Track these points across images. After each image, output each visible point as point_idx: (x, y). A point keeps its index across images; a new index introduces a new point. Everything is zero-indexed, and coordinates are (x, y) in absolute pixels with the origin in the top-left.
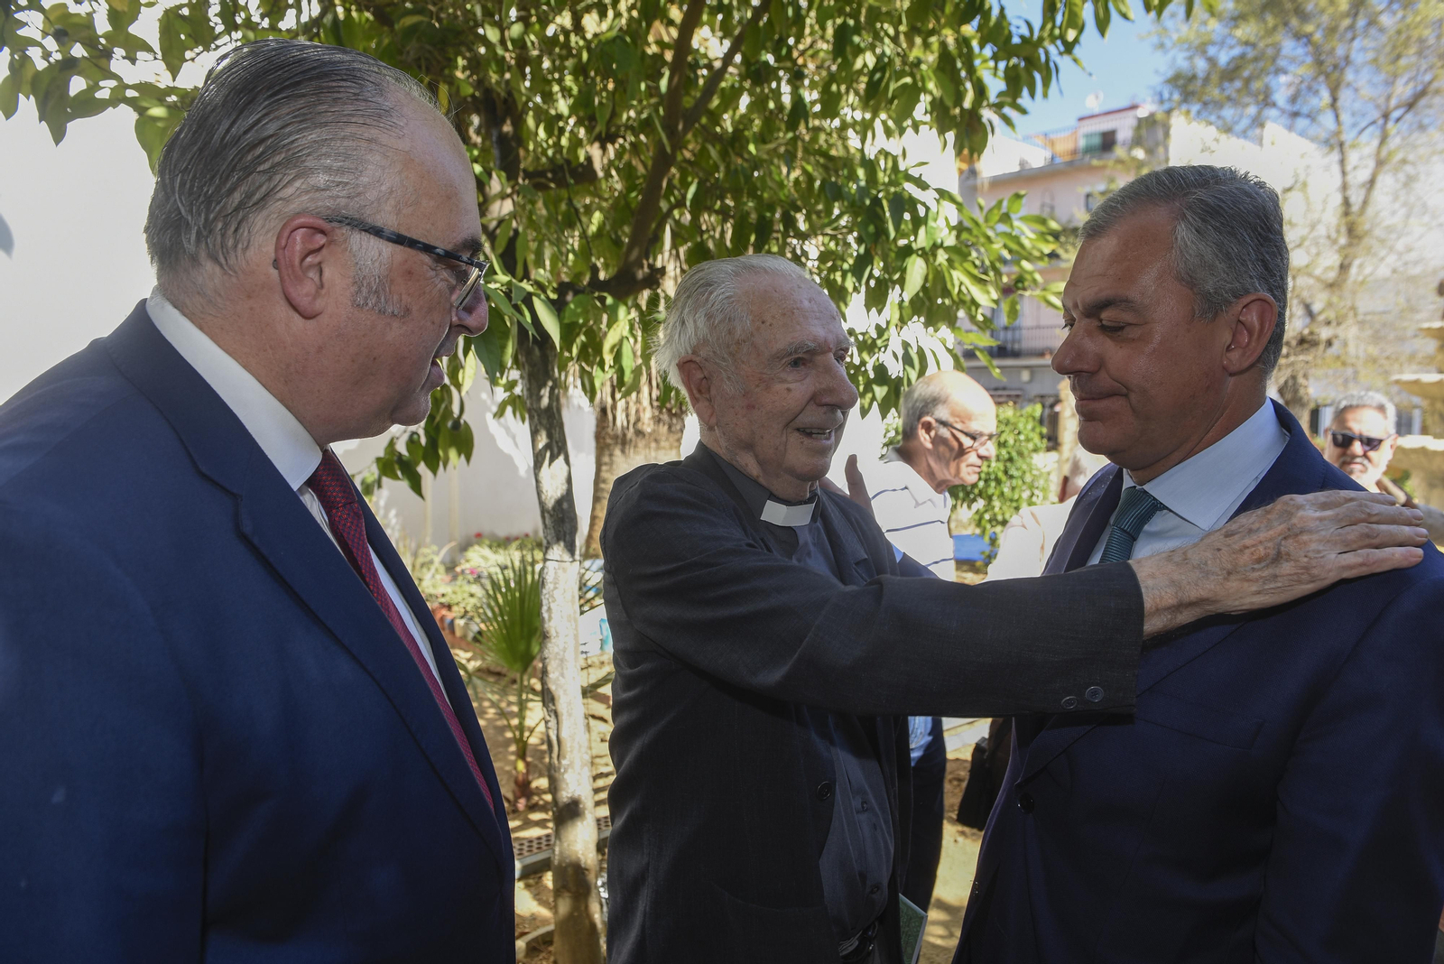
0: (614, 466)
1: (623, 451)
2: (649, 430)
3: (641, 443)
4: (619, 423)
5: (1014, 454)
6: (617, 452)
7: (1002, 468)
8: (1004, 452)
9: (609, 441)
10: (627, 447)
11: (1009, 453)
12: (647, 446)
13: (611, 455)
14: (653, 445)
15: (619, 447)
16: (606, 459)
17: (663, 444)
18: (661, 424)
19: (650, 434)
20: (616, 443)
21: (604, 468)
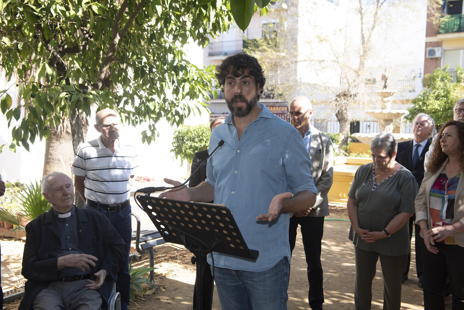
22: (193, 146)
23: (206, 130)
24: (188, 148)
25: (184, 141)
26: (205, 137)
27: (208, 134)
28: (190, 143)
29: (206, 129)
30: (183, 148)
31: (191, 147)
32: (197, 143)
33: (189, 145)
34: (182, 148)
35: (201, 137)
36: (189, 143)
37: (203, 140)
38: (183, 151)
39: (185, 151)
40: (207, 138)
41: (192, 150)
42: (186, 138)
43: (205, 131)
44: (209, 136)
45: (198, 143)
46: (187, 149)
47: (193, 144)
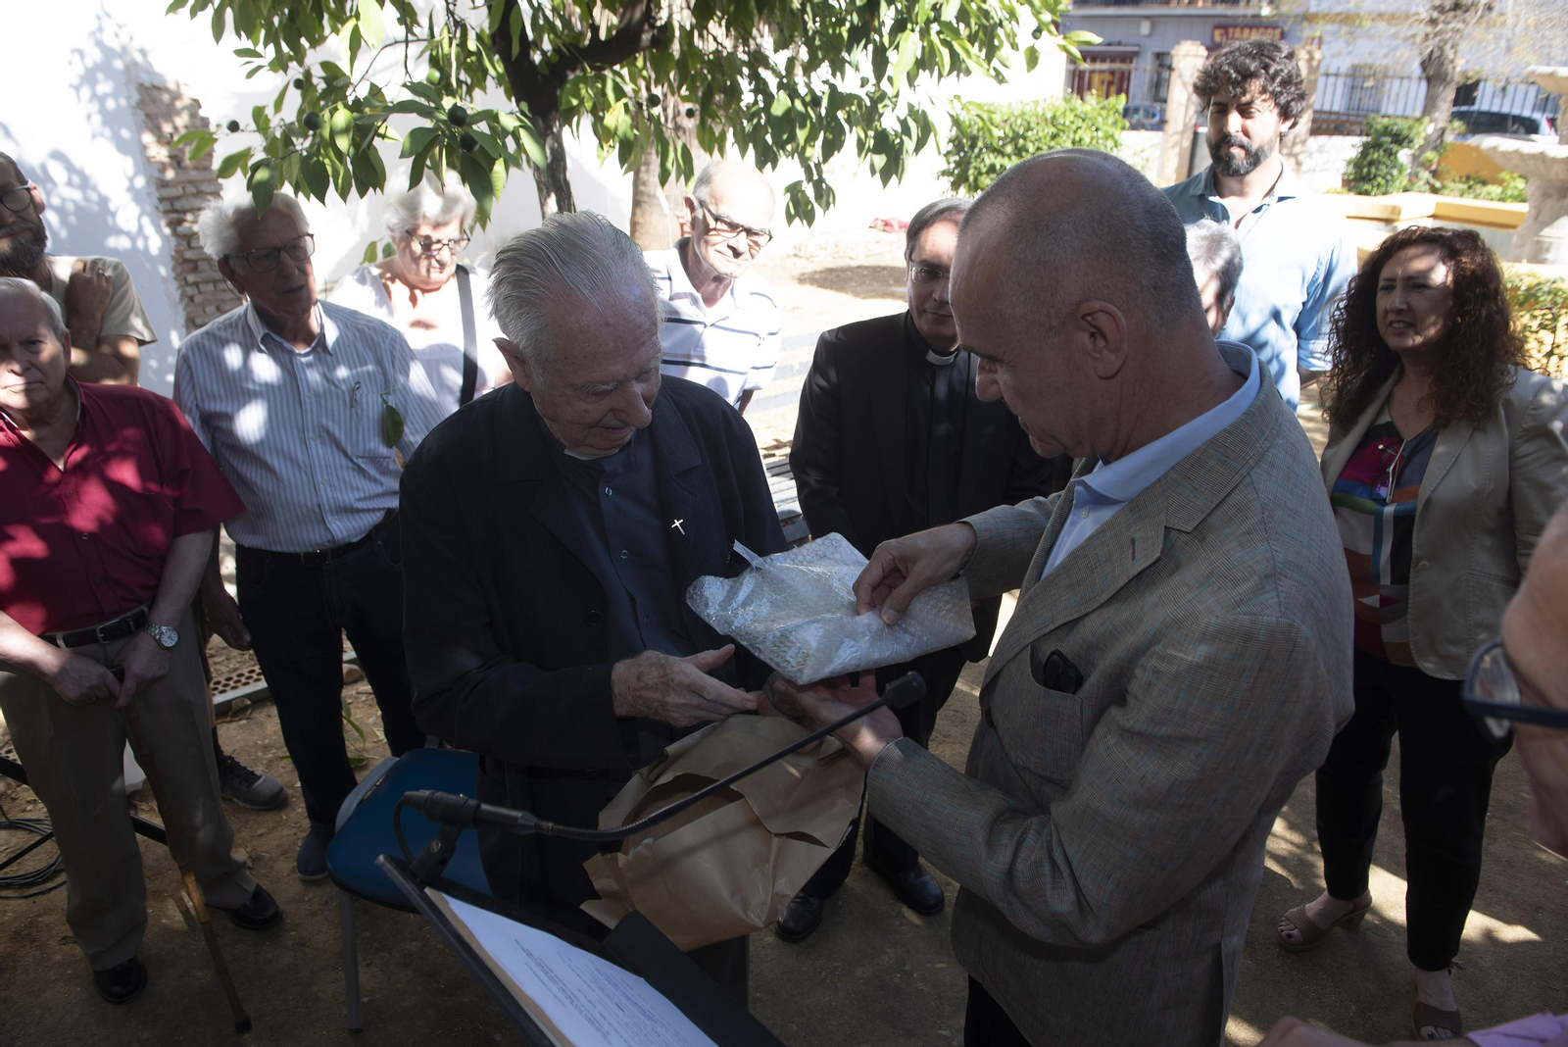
22: (998, 167)
23: (1036, 120)
24: (984, 170)
25: (977, 150)
26: (1031, 141)
28: (991, 156)
29: (1037, 117)
30: (971, 172)
31: (992, 169)
32: (1009, 157)
33: (988, 162)
34: (968, 170)
35: (1021, 141)
36: (989, 159)
37: (1027, 151)
38: (971, 179)
39: (976, 180)
40: (1037, 144)
41: (994, 176)
42: (980, 144)
43: (1032, 125)
44: (1043, 140)
45: (1013, 157)
46: (980, 174)
47: (998, 161)
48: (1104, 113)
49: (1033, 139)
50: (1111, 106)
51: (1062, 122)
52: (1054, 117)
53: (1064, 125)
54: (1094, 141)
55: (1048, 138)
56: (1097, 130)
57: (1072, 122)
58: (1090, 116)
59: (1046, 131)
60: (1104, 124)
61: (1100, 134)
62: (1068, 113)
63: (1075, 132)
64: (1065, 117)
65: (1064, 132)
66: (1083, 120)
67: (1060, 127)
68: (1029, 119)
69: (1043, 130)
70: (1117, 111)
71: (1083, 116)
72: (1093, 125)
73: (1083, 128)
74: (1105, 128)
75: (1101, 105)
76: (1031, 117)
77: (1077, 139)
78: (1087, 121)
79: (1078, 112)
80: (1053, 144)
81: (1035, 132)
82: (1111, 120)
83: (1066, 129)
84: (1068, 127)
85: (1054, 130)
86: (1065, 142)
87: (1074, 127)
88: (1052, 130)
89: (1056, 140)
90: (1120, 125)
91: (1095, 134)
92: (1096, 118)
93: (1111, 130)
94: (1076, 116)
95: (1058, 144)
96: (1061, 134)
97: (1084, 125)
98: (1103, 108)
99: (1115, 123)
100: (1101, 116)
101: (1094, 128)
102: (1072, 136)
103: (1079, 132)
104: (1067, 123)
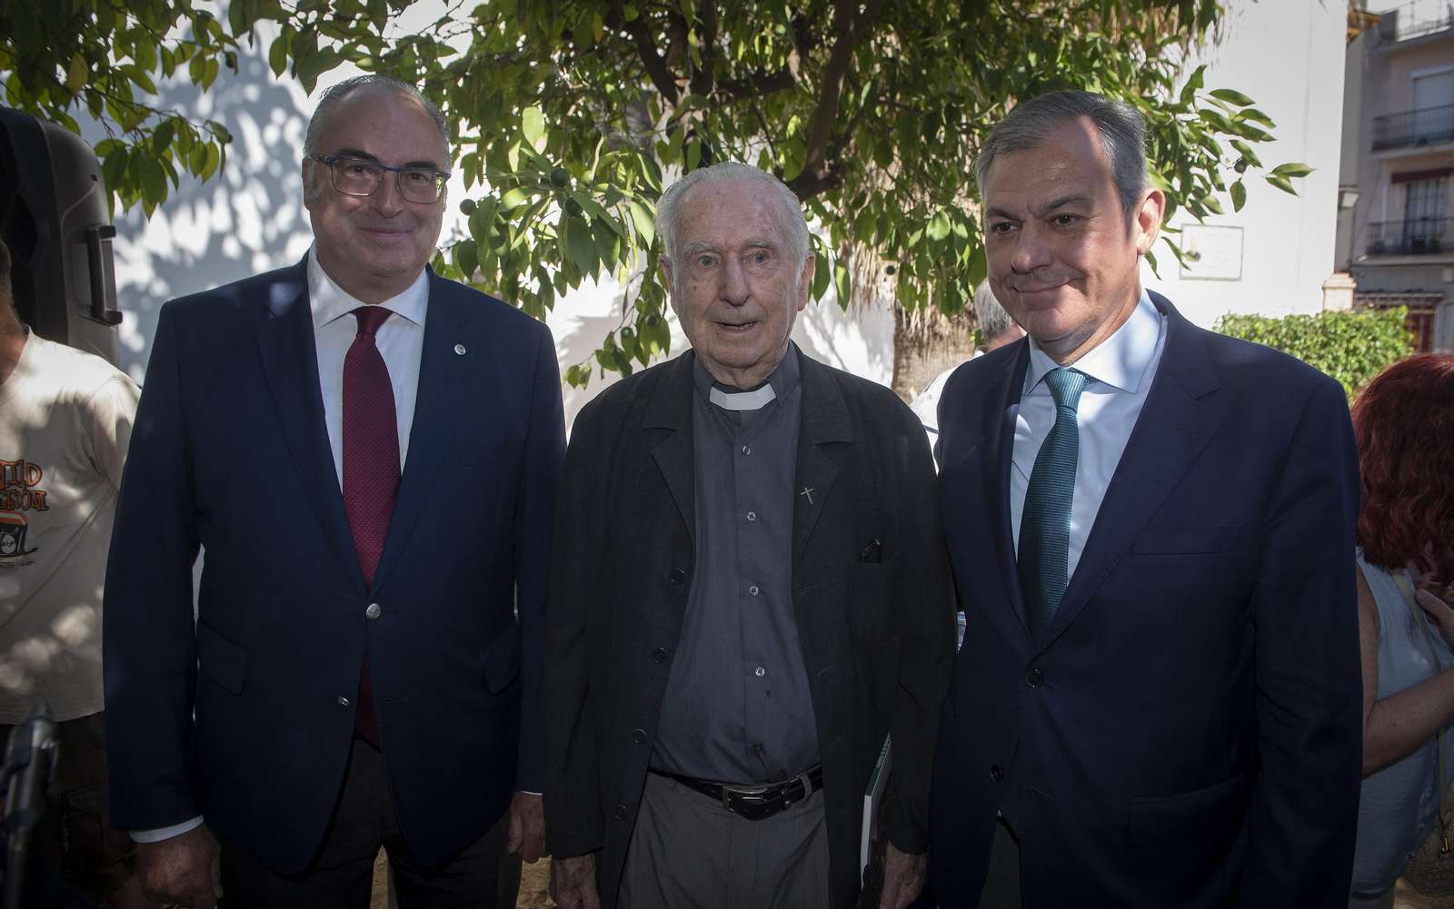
0: (911, 369)
1: (920, 355)
2: (947, 333)
3: (939, 347)
4: (913, 325)
5: (1366, 363)
6: (914, 355)
7: (1350, 379)
8: (1353, 360)
9: (906, 344)
10: (924, 350)
11: (1359, 362)
12: (945, 349)
13: (908, 358)
14: (951, 348)
15: (916, 349)
16: (904, 361)
17: (961, 347)
18: (961, 327)
19: (949, 337)
20: (914, 346)
21: (901, 371)
23: (1303, 330)
26: (1298, 350)
27: (1309, 343)
40: (1305, 353)
43: (1299, 334)
44: (1312, 349)
48: (1382, 324)
49: (1301, 347)
50: (1390, 317)
51: (1333, 330)
52: (1324, 327)
53: (1335, 333)
54: (1372, 351)
55: (1318, 347)
56: (1374, 339)
57: (1345, 331)
58: (1365, 325)
59: (1315, 340)
60: (1382, 334)
61: (1378, 344)
62: (1340, 322)
63: (1349, 341)
64: (1336, 326)
65: (1335, 340)
66: (1358, 330)
67: (1330, 336)
68: (1295, 328)
69: (1312, 339)
70: (1397, 322)
71: (1357, 325)
72: (1369, 334)
73: (1358, 338)
74: (1383, 338)
75: (1379, 317)
76: (1297, 326)
77: (1351, 347)
78: (1362, 330)
79: (1352, 322)
80: (1323, 352)
81: (1302, 341)
82: (1390, 331)
83: (1337, 338)
84: (1341, 336)
85: (1325, 340)
86: (1337, 351)
87: (1346, 336)
88: (1322, 338)
89: (1327, 349)
90: (1402, 336)
91: (1372, 344)
92: (1372, 328)
93: (1392, 341)
94: (1348, 325)
95: (1328, 353)
96: (1333, 343)
97: (1359, 335)
98: (1382, 319)
99: (1396, 335)
100: (1379, 326)
101: (1370, 338)
102: (1345, 345)
103: (1353, 341)
104: (1339, 332)
